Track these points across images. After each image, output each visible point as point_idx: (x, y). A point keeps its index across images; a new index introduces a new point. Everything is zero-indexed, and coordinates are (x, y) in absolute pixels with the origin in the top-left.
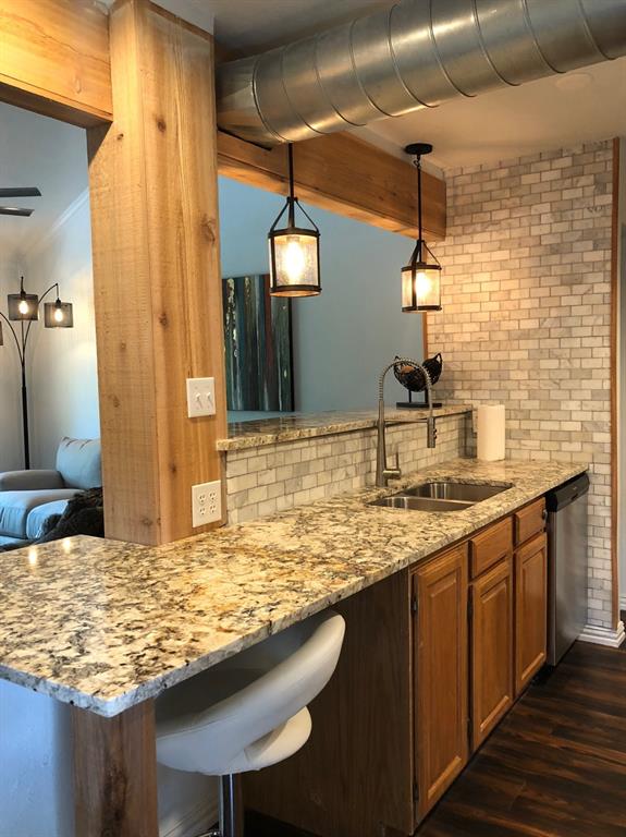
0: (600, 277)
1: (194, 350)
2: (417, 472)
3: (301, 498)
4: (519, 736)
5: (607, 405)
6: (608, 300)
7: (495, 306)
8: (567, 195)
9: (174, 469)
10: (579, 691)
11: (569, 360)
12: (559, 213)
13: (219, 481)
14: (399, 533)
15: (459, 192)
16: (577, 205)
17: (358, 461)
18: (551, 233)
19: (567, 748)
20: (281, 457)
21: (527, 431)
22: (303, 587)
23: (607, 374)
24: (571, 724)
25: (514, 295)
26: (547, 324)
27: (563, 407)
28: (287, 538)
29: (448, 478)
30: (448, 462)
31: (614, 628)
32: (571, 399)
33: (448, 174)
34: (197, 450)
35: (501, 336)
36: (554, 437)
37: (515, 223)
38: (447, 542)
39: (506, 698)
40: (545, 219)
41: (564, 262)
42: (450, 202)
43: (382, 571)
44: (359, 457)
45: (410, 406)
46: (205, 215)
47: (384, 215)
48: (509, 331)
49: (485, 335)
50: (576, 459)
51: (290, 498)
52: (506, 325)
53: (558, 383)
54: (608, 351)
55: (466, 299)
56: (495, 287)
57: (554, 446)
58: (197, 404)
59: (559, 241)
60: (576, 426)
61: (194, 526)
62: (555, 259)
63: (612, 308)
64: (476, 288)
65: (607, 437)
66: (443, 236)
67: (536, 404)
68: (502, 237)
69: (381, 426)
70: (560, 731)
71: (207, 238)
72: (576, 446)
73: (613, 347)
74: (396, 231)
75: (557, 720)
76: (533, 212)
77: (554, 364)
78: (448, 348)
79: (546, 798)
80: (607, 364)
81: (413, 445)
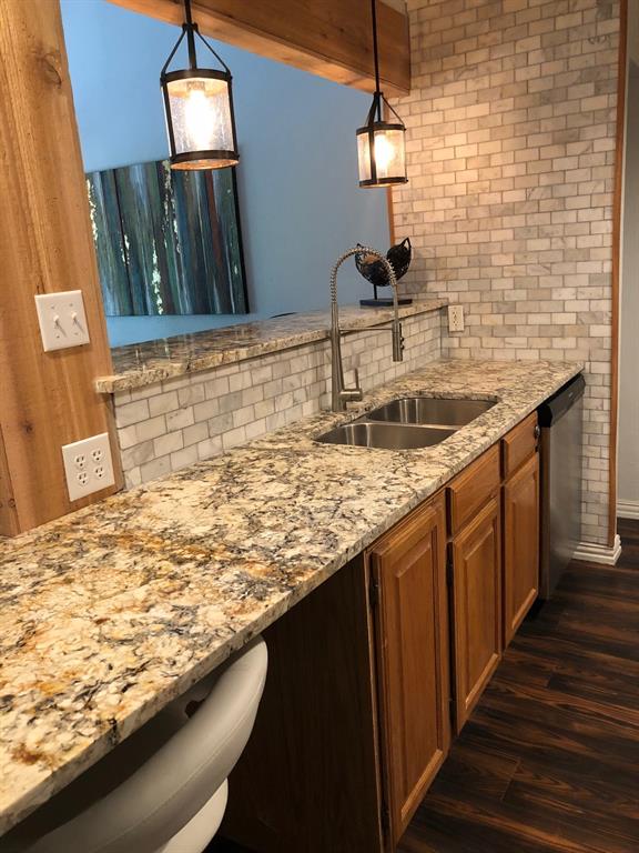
0: (602, 130)
1: (43, 253)
2: (384, 386)
3: (232, 439)
4: (510, 692)
5: (607, 292)
6: (611, 159)
7: (473, 175)
8: (561, 23)
9: (28, 428)
10: (575, 626)
11: (562, 238)
12: (551, 49)
13: (106, 434)
14: (353, 492)
15: (426, 28)
16: (574, 36)
17: (309, 382)
18: (541, 77)
19: (566, 707)
20: (198, 391)
21: (512, 328)
22: (193, 622)
23: (607, 253)
24: (569, 671)
25: (496, 160)
26: (536, 195)
27: (555, 296)
28: (199, 510)
29: (421, 393)
30: (420, 370)
31: (610, 545)
32: (564, 286)
33: (411, 7)
34: (65, 396)
35: (481, 213)
36: (544, 332)
37: (496, 66)
38: (416, 502)
39: (495, 656)
40: (533, 58)
41: (557, 113)
42: (414, 44)
43: (320, 572)
44: (309, 377)
45: (374, 304)
46: (41, 43)
47: (329, 58)
48: (489, 206)
49: (462, 213)
50: (569, 357)
51: (217, 441)
52: (487, 199)
53: (548, 267)
54: (609, 225)
55: (438, 168)
56: (472, 151)
57: (544, 343)
58: (59, 332)
59: (551, 87)
60: (571, 319)
61: (72, 500)
62: (546, 111)
63: (616, 171)
64: (449, 154)
65: (606, 330)
66: (408, 89)
67: (521, 294)
68: (479, 86)
69: (334, 337)
70: (557, 683)
71: (48, 81)
72: (570, 342)
73: (616, 221)
74: (349, 83)
75: (553, 667)
76: (518, 50)
77: (543, 244)
78: (419, 230)
79: (545, 781)
80: (608, 241)
81: (378, 354)
